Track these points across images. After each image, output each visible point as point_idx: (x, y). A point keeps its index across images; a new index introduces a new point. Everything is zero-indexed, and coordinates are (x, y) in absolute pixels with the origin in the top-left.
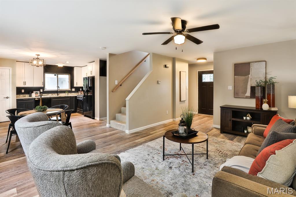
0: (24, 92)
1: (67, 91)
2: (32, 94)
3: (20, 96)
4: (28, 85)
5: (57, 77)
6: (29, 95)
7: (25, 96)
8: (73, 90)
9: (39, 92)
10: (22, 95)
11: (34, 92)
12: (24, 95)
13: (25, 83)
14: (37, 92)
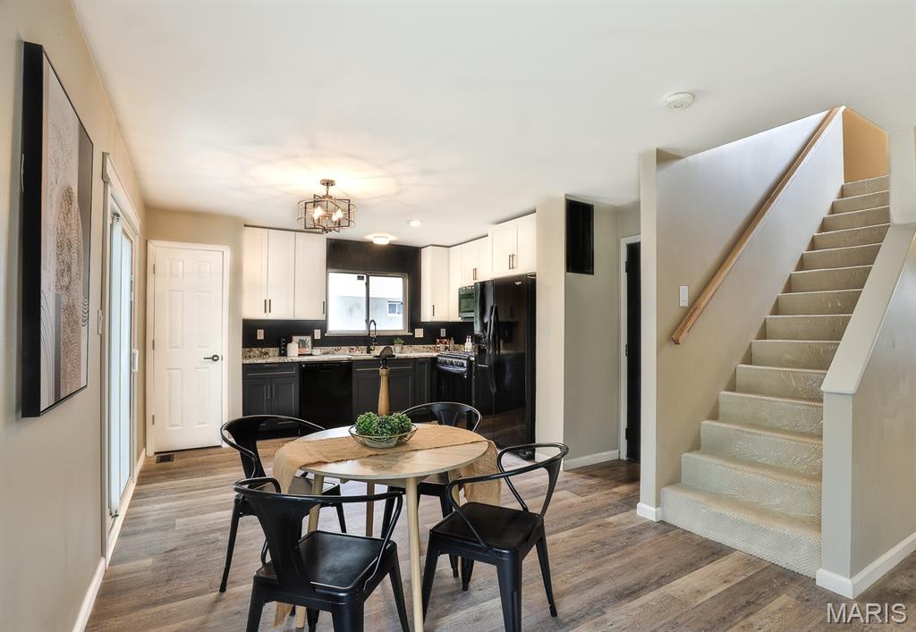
0: (262, 338)
1: (400, 337)
2: (289, 345)
3: (252, 354)
4: (279, 313)
5: (367, 284)
6: (277, 349)
7: (266, 353)
8: (419, 333)
9: (308, 339)
10: (256, 351)
11: (296, 339)
12: (263, 350)
13: (267, 305)
14: (303, 338)
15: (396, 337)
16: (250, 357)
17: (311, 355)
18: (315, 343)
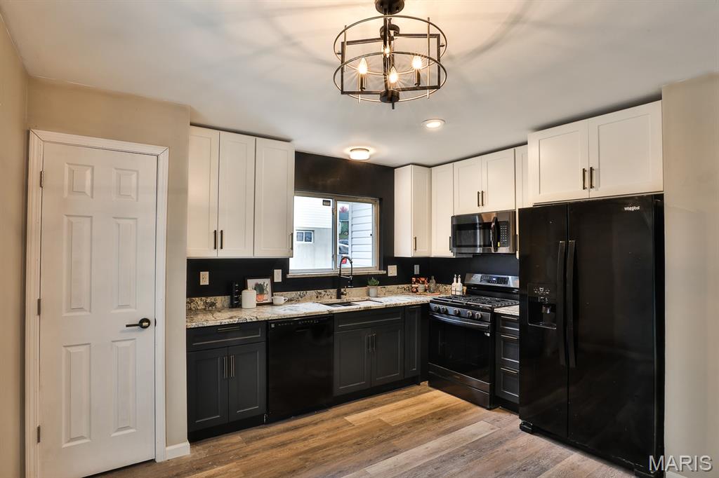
0: (207, 283)
2: (244, 292)
3: (192, 304)
4: (234, 249)
5: (334, 210)
6: (228, 297)
7: (213, 304)
8: (393, 271)
9: (266, 282)
10: (198, 302)
11: (251, 283)
12: (209, 300)
13: (218, 239)
14: (260, 281)
16: (196, 316)
17: (272, 304)
18: (276, 288)
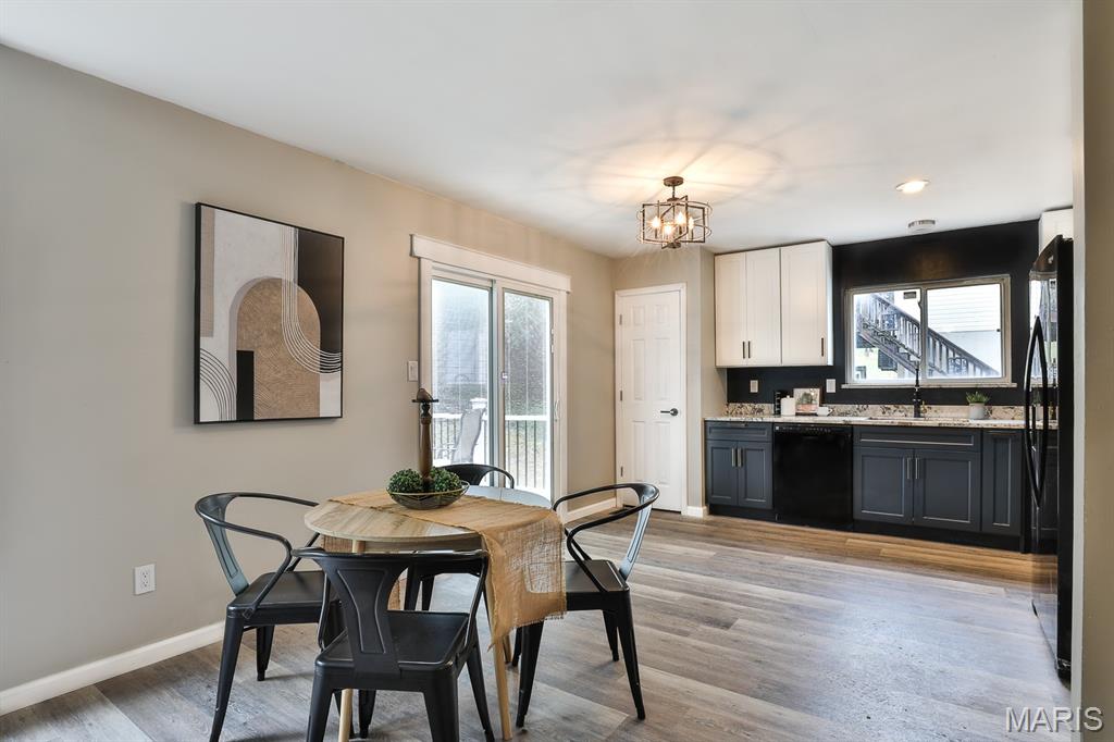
3: (743, 410)
4: (762, 357)
7: (760, 411)
9: (815, 393)
10: (748, 407)
12: (757, 406)
13: (746, 348)
14: (809, 391)
15: (973, 390)
16: (741, 413)
17: (816, 415)
18: (825, 399)
